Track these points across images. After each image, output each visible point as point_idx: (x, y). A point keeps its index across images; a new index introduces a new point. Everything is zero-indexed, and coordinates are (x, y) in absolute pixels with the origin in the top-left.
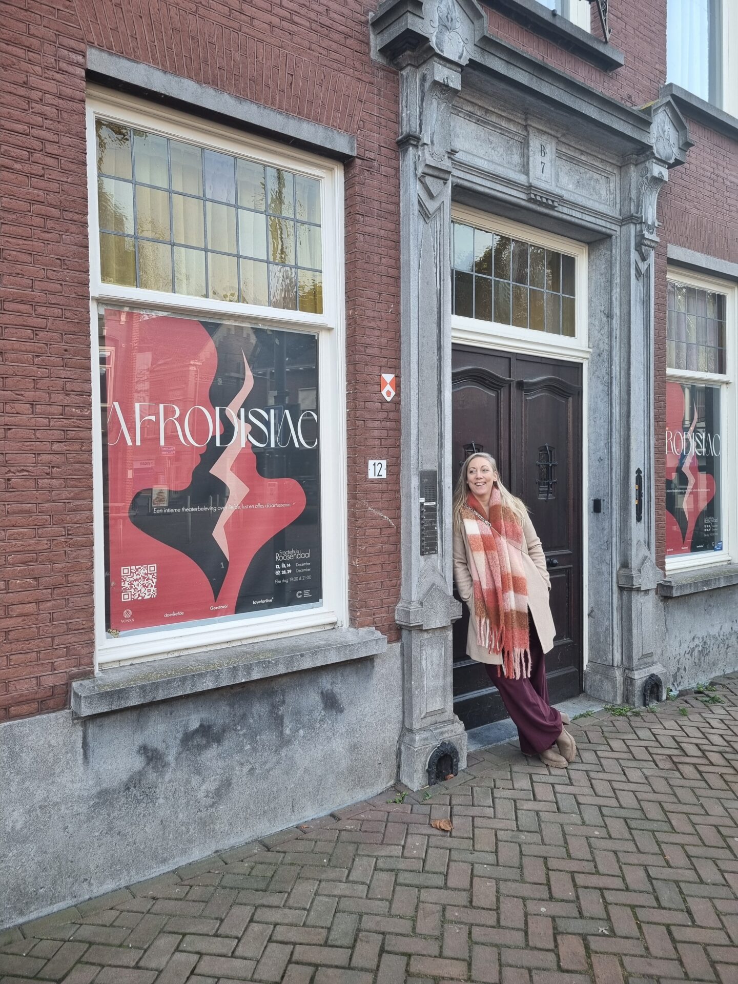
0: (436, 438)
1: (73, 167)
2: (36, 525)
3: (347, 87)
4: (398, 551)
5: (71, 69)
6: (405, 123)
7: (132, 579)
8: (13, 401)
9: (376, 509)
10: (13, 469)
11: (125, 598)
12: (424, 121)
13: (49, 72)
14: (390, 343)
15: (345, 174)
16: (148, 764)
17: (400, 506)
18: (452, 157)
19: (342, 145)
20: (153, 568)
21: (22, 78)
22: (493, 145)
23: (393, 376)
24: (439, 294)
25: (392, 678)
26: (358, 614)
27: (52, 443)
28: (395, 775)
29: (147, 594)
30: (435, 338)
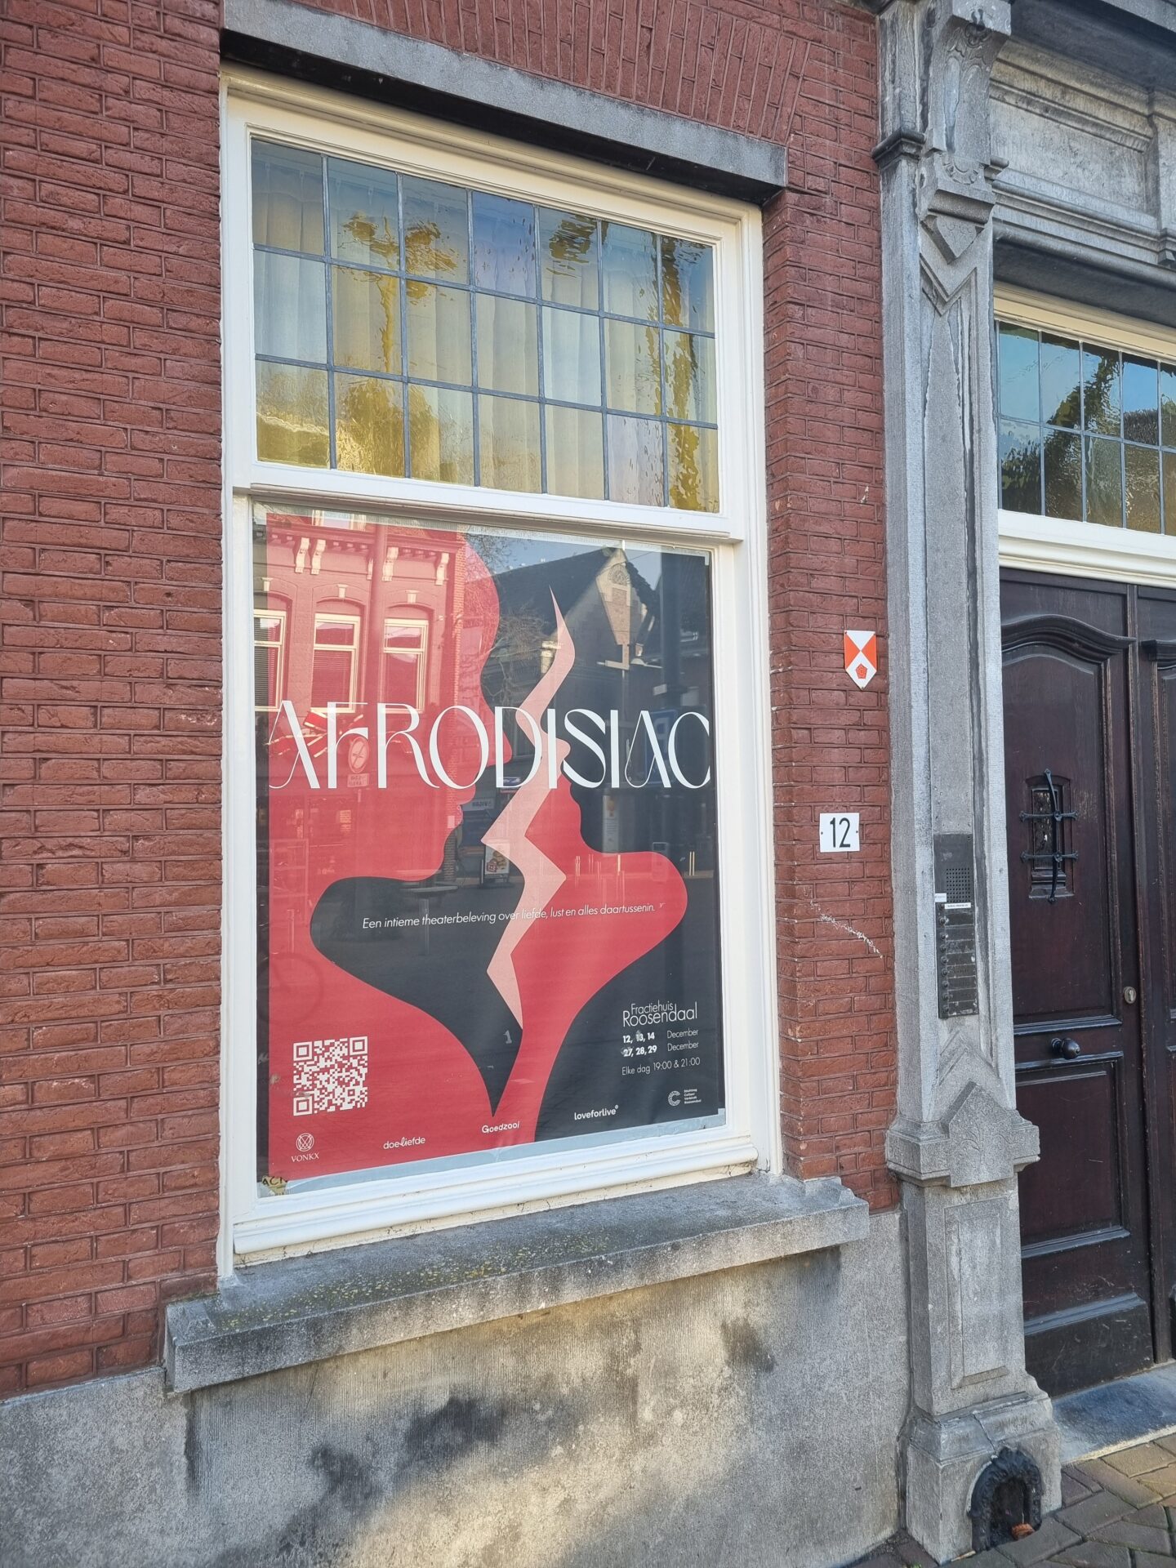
0: (970, 765)
1: (190, 223)
2: (96, 962)
3: (767, 49)
4: (888, 1008)
5: (190, 30)
6: (889, 115)
7: (315, 1069)
8: (54, 701)
9: (840, 917)
10: (50, 844)
11: (301, 1107)
12: (931, 105)
13: (144, 37)
14: (862, 565)
15: (764, 227)
16: (332, 1490)
17: (891, 909)
18: (993, 176)
19: (756, 164)
20: (361, 1044)
21: (86, 50)
22: (1079, 159)
23: (871, 634)
24: (970, 460)
25: (882, 1293)
26: (803, 1147)
27: (134, 787)
28: (894, 1515)
29: (348, 1099)
30: (963, 551)
